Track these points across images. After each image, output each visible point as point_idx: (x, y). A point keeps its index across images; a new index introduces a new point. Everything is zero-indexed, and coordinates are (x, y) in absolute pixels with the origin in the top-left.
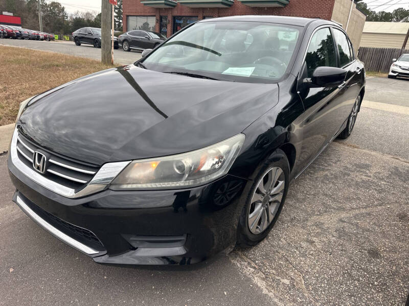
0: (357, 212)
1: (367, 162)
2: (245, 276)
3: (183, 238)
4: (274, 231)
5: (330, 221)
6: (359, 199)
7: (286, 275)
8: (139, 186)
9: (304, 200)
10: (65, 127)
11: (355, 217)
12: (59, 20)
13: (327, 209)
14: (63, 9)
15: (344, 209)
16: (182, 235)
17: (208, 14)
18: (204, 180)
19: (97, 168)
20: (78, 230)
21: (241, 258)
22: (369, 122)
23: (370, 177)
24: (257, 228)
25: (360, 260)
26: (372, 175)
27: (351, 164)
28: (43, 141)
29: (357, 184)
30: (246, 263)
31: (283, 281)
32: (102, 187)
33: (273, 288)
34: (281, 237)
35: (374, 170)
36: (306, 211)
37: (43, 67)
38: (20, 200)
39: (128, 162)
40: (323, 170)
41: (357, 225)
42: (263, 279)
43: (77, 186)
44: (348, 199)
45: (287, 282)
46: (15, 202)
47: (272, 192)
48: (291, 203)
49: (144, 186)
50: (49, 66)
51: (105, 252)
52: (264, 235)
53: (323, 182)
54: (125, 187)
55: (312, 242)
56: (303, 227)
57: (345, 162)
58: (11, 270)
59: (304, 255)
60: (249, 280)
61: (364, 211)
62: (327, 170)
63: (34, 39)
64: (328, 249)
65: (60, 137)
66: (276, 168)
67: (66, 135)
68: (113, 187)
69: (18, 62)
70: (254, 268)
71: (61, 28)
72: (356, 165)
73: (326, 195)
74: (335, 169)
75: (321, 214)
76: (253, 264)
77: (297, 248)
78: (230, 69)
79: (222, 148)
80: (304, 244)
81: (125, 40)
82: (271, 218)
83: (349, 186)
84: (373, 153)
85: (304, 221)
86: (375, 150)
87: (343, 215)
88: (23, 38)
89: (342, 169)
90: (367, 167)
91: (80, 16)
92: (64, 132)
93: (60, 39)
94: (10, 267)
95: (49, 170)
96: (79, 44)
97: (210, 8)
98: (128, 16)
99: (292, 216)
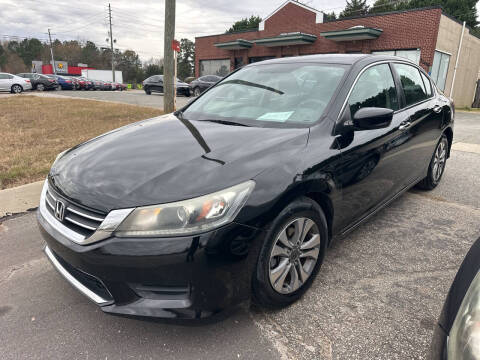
0: (421, 275)
1: (451, 218)
2: (265, 340)
3: (187, 290)
4: (310, 293)
5: (382, 284)
6: (427, 260)
7: (312, 342)
8: (143, 233)
9: (357, 260)
10: (104, 178)
11: (416, 282)
12: (133, 69)
13: (383, 271)
14: (137, 58)
15: (404, 272)
16: (186, 287)
17: (287, 53)
18: (205, 227)
19: (104, 215)
20: (91, 279)
21: (267, 321)
22: (468, 170)
23: (449, 235)
24: (284, 286)
25: (409, 331)
26: (452, 233)
27: (429, 220)
28: (73, 193)
29: (430, 243)
30: (271, 327)
31: (307, 347)
32: (109, 234)
33: (295, 354)
34: (318, 300)
35: (457, 227)
36: (356, 273)
37: (104, 119)
38: (48, 250)
39: (131, 210)
40: (391, 226)
41: (416, 290)
42: (286, 344)
43: (87, 233)
44: (413, 260)
45: (312, 349)
46: (44, 251)
47: (303, 247)
48: (340, 263)
49: (148, 233)
50: (110, 118)
51: (113, 302)
52: (296, 296)
53: (386, 240)
54: (129, 234)
55: (353, 308)
56: (348, 291)
57: (422, 217)
58: (33, 319)
59: (340, 321)
60: (268, 343)
61: (429, 274)
62: (397, 226)
63: (106, 90)
64: (371, 316)
65: (91, 190)
66: (303, 219)
67: (99, 189)
68: (118, 235)
69: (82, 114)
70: (279, 332)
71: (134, 77)
72: (435, 220)
73: (386, 255)
74: (407, 225)
75: (373, 276)
76: (278, 328)
77: (333, 313)
78: (268, 114)
79: (228, 195)
80: (343, 310)
81: (197, 87)
82: (305, 277)
83: (420, 245)
84: (462, 207)
85: (350, 283)
86: (467, 203)
87: (401, 278)
88: (95, 90)
89: (414, 226)
90: (449, 223)
91: (154, 63)
92: (98, 185)
93: (133, 88)
94: (31, 317)
95: (67, 218)
96: (149, 93)
97: (290, 46)
98: (200, 61)
99: (338, 278)
